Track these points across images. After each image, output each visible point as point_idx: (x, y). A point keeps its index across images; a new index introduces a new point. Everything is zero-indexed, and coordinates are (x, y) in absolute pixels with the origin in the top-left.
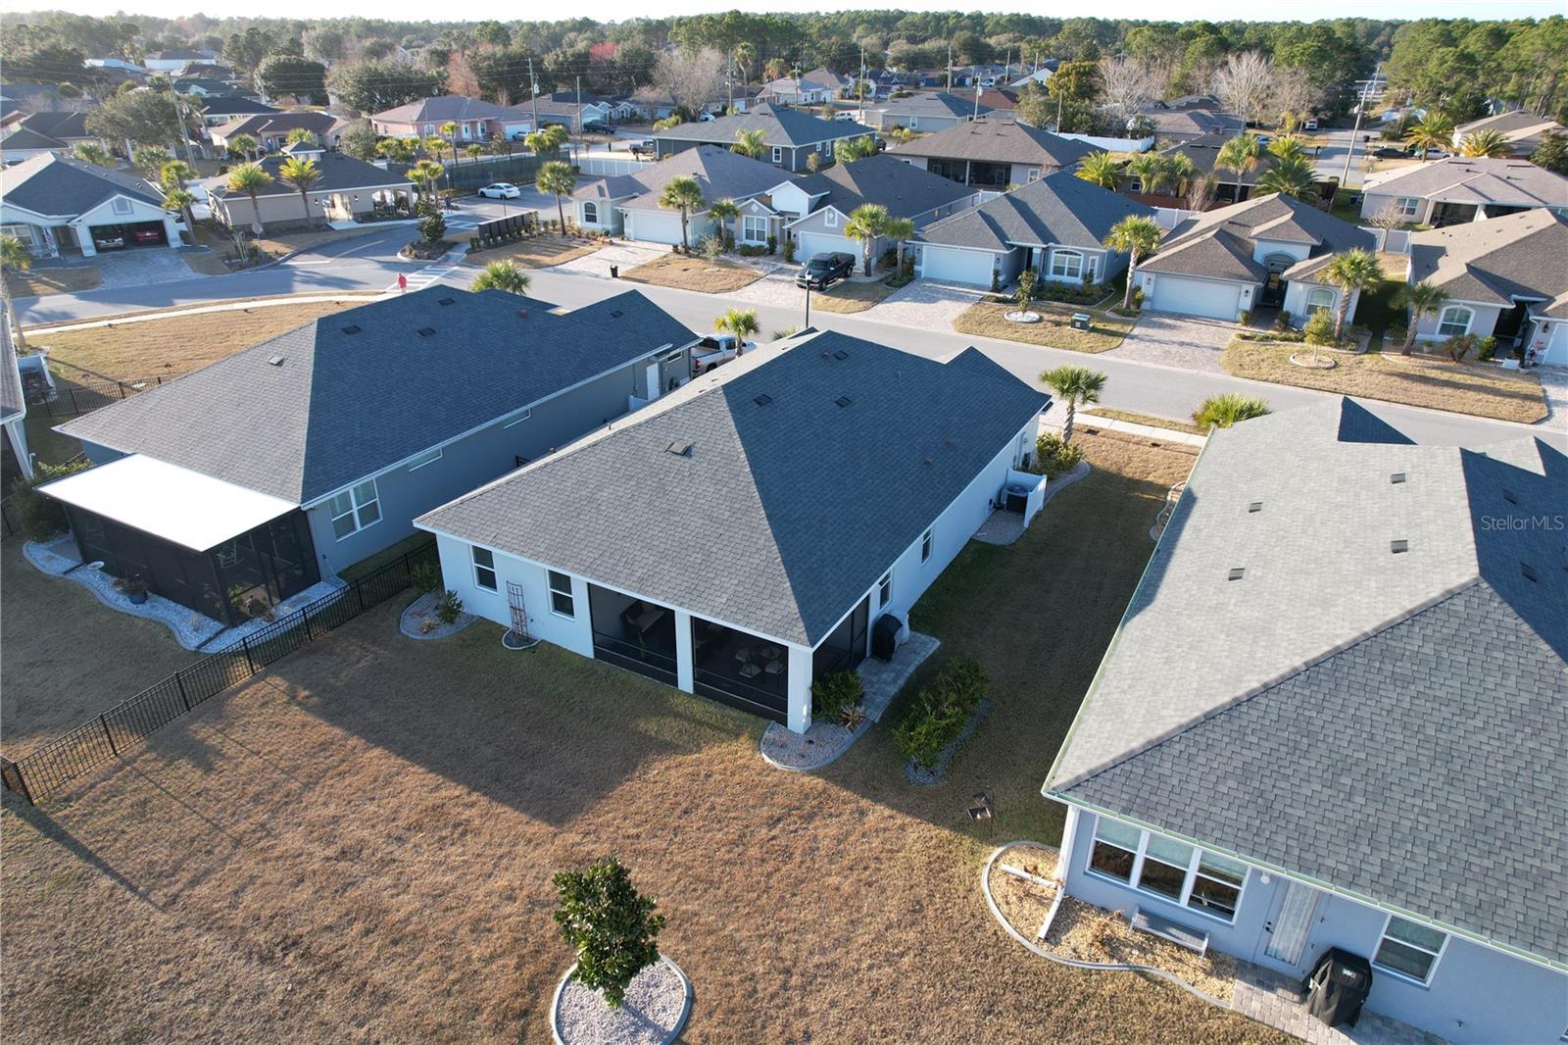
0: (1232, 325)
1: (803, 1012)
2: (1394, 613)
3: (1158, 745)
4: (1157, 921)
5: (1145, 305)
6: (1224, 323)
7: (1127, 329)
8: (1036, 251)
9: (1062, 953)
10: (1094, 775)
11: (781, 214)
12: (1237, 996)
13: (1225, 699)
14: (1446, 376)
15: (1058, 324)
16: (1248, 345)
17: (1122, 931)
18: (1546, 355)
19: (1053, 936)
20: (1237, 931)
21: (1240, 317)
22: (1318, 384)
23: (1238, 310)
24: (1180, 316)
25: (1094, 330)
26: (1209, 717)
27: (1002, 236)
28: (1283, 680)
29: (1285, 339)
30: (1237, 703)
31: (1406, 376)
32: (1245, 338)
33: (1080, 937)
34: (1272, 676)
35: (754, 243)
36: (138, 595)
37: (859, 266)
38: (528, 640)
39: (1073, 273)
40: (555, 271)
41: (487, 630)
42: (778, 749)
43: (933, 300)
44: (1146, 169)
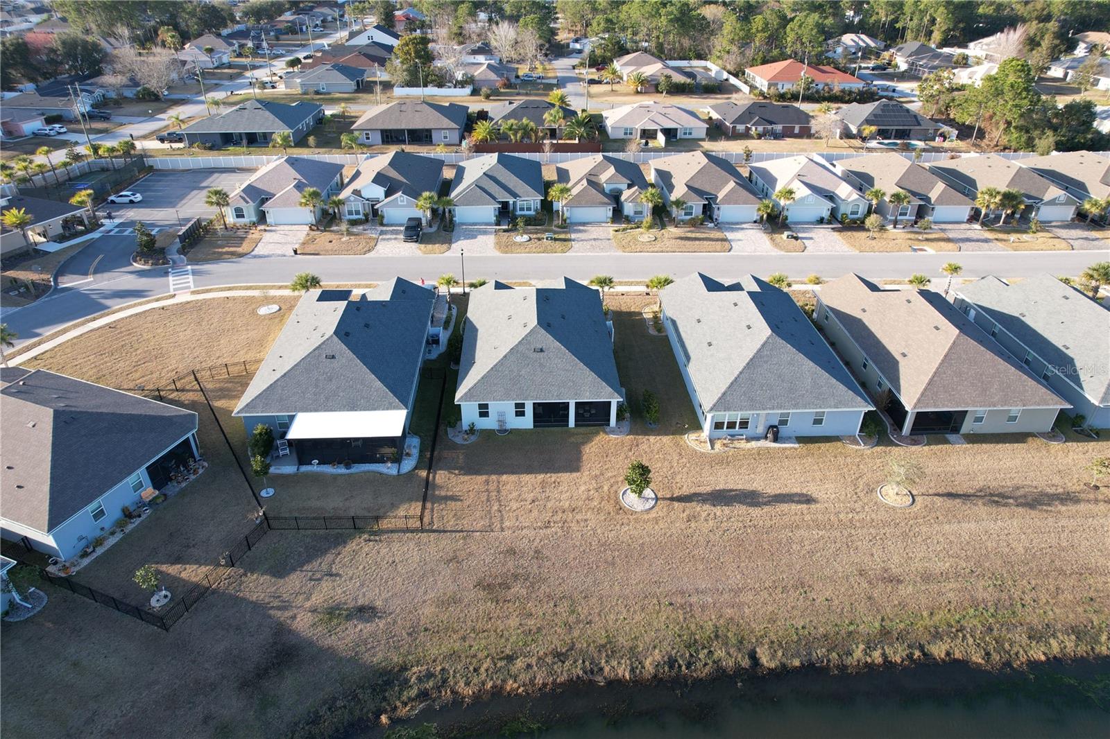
0: (606, 225)
1: (677, 483)
2: (759, 346)
3: (724, 394)
4: (732, 436)
5: (568, 221)
6: (603, 224)
7: (568, 236)
8: (511, 202)
9: (717, 450)
10: (714, 405)
11: (368, 200)
12: (754, 444)
13: (733, 378)
14: (693, 235)
15: (539, 239)
16: (620, 235)
17: (725, 442)
18: (720, 220)
19: (713, 448)
20: (750, 431)
21: (609, 220)
22: (656, 249)
23: (607, 218)
24: (584, 224)
25: (556, 240)
26: (732, 383)
27: (494, 198)
28: (743, 369)
29: (631, 228)
30: (736, 378)
31: (681, 238)
32: (616, 231)
33: (718, 445)
34: (740, 370)
35: (354, 217)
36: (348, 466)
37: (424, 222)
38: (506, 431)
39: (529, 209)
40: (255, 257)
41: (488, 434)
42: (613, 432)
43: (474, 237)
44: (510, 129)
